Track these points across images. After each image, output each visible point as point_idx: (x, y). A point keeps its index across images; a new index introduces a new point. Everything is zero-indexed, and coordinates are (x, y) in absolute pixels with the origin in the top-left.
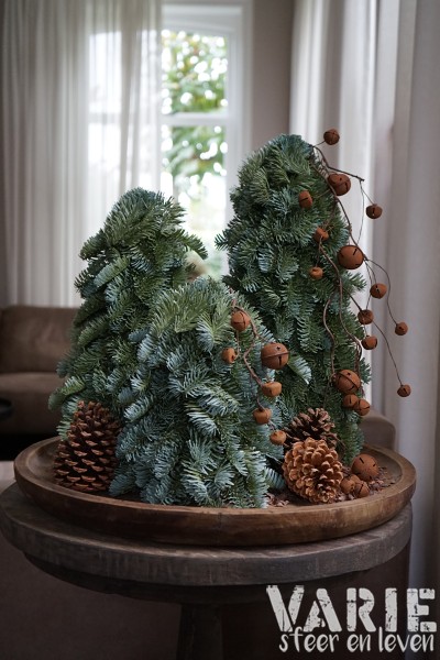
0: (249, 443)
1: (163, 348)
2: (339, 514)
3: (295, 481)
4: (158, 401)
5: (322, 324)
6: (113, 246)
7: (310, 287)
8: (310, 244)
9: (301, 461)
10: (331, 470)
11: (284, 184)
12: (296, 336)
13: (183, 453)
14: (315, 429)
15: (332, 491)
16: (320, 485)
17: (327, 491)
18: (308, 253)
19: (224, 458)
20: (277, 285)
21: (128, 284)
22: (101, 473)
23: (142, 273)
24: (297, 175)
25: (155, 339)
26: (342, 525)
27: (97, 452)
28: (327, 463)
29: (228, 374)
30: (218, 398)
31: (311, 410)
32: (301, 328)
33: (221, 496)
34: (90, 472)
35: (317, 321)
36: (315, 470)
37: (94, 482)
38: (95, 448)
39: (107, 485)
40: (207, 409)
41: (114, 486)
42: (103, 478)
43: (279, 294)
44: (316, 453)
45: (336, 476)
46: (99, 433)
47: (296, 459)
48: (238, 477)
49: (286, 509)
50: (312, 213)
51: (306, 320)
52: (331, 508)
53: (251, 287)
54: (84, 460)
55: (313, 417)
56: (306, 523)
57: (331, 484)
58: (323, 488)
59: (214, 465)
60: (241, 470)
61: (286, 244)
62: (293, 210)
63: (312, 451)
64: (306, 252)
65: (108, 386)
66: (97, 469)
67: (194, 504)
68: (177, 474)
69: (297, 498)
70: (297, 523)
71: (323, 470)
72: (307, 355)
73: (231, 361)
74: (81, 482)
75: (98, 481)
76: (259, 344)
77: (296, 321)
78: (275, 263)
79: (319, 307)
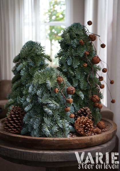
0: (63, 118)
1: (36, 89)
2: (91, 139)
3: (78, 129)
4: (35, 105)
5: (87, 81)
6: (22, 58)
7: (84, 70)
8: (83, 56)
9: (80, 123)
10: (89, 126)
11: (75, 38)
12: (79, 85)
13: (42, 121)
14: (85, 113)
15: (89, 132)
16: (86, 130)
17: (88, 132)
18: (83, 59)
19: (55, 122)
20: (73, 69)
21: (27, 70)
22: (18, 128)
23: (31, 67)
24: (79, 35)
25: (34, 86)
26: (92, 143)
27: (17, 121)
28: (88, 124)
29: (56, 97)
30: (53, 104)
31: (84, 108)
32: (81, 82)
33: (54, 134)
34: (15, 127)
35: (86, 80)
36: (84, 126)
37: (16, 130)
38: (16, 120)
39: (20, 131)
40: (49, 107)
41: (22, 131)
42: (19, 129)
43: (74, 72)
44: (84, 120)
45: (91, 128)
46: (17, 115)
47: (78, 122)
48: (59, 128)
49: (75, 138)
50: (84, 47)
51: (82, 80)
52: (89, 138)
53: (65, 70)
54: (12, 124)
55: (84, 110)
56: (81, 142)
57: (89, 130)
58: (86, 131)
59: (52, 124)
60: (61, 126)
61: (76, 56)
62: (78, 46)
63: (83, 120)
64: (82, 59)
65: (21, 101)
66: (17, 126)
67: (46, 137)
68: (41, 127)
69: (79, 135)
70: (77, 142)
71: (86, 126)
72: (83, 91)
73: (57, 92)
74: (12, 130)
75: (17, 130)
76: (66, 87)
77: (79, 80)
78: (72, 63)
79: (86, 76)
